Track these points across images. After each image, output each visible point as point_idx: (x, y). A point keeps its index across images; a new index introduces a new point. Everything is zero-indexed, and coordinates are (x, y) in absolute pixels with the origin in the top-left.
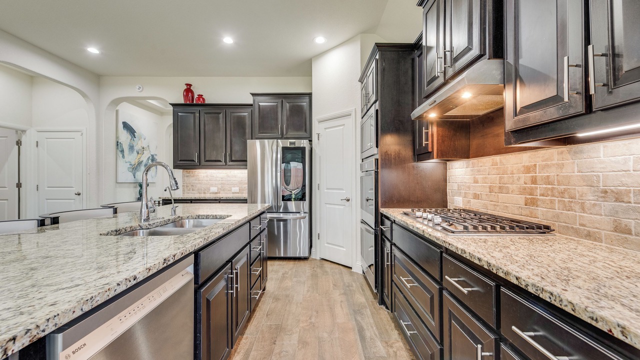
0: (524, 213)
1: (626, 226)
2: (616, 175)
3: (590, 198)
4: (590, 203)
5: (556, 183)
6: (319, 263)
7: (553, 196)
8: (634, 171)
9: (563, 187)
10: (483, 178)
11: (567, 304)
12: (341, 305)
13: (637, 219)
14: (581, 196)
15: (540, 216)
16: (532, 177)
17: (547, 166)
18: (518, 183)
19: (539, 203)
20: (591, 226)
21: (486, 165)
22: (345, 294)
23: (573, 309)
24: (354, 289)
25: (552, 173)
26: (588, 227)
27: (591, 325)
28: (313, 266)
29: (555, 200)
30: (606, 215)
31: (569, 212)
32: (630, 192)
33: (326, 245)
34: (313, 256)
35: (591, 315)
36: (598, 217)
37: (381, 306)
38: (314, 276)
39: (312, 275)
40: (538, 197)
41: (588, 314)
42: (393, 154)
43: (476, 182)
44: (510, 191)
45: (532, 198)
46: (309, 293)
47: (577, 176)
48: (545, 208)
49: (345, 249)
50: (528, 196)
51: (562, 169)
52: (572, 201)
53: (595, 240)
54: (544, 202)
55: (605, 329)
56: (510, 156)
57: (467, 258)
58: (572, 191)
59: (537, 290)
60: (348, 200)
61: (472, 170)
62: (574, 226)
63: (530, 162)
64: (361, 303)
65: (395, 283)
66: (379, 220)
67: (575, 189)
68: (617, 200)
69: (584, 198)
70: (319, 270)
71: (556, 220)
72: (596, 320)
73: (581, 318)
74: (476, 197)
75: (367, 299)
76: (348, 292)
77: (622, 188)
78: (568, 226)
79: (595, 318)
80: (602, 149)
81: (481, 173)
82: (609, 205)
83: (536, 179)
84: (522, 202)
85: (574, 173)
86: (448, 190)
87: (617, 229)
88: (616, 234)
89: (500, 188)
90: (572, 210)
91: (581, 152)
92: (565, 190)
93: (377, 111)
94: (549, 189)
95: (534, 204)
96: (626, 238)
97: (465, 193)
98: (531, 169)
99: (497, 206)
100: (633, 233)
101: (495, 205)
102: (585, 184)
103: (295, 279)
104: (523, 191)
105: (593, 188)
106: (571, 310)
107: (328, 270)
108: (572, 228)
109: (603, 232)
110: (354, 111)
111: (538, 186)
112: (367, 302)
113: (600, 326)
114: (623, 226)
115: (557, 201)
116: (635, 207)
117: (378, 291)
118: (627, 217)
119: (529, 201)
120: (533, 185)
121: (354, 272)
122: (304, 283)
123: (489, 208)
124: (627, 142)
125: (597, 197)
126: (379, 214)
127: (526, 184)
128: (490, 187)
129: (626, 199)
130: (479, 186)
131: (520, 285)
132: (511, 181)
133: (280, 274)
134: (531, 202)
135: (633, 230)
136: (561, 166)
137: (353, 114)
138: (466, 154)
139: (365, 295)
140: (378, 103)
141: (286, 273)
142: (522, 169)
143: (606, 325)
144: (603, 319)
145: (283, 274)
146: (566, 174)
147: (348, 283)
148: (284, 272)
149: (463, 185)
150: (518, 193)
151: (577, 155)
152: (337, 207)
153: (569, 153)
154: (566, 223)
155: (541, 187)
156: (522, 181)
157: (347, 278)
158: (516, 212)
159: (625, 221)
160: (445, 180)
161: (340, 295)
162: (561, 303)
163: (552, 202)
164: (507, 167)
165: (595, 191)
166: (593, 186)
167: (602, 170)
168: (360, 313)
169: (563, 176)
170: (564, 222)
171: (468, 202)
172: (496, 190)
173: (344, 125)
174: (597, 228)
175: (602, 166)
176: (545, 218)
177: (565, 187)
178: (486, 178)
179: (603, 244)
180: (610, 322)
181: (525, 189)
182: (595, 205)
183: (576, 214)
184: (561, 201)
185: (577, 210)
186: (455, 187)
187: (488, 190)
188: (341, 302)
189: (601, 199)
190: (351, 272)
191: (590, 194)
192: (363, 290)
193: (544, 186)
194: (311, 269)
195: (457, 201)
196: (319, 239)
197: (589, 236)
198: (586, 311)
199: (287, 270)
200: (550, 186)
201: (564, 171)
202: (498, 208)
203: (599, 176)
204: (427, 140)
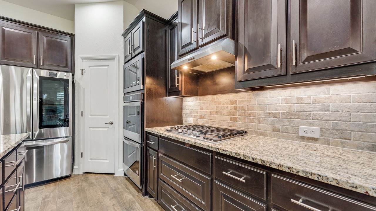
0: (230, 125)
1: (278, 128)
2: (274, 106)
3: (263, 116)
4: (263, 119)
5: (247, 110)
6: (82, 178)
7: (245, 116)
8: (281, 104)
9: (250, 111)
10: (206, 107)
11: (332, 180)
12: (114, 208)
13: (282, 125)
14: (259, 116)
15: (239, 126)
16: (235, 106)
17: (242, 101)
18: (227, 109)
19: (238, 119)
20: (263, 129)
21: (208, 100)
22: (114, 197)
23: (338, 182)
24: (121, 190)
25: (245, 104)
26: (261, 130)
27: (351, 191)
28: (77, 181)
29: (246, 118)
30: (269, 124)
31: (253, 124)
32: (279, 113)
33: (90, 160)
34: (75, 172)
35: (352, 185)
36: (266, 125)
37: (145, 197)
38: (81, 190)
39: (79, 190)
40: (238, 117)
41: (349, 185)
42: (154, 91)
43: (202, 109)
44: (222, 114)
45: (234, 117)
46: (80, 208)
47: (257, 106)
48: (241, 122)
49: (108, 161)
50: (232, 116)
51: (250, 102)
52: (254, 118)
53: (265, 136)
54: (240, 119)
55: (363, 192)
56: (222, 95)
57: (241, 158)
58: (254, 113)
59: (307, 174)
60: (112, 124)
61: (199, 103)
62: (255, 130)
63: (233, 99)
64: (130, 200)
65: (161, 179)
66: (145, 137)
67: (256, 112)
68: (274, 117)
69: (260, 117)
70: (84, 184)
71: (246, 128)
72: (356, 188)
73: (344, 187)
74: (202, 117)
75: (133, 195)
76: (117, 196)
77: (276, 112)
78: (252, 130)
79: (355, 187)
80: (268, 94)
81: (205, 104)
82: (271, 119)
83: (236, 108)
84: (229, 120)
85: (255, 104)
86: (183, 114)
87: (274, 130)
88: (273, 132)
89: (216, 112)
90: (254, 122)
91: (259, 95)
92: (251, 113)
93: (143, 59)
94: (243, 112)
95: (235, 120)
96: (278, 134)
97: (195, 116)
98: (234, 103)
99: (215, 122)
100: (281, 131)
101: (213, 122)
102: (260, 110)
103: (60, 201)
104: (229, 114)
105: (264, 112)
106: (335, 183)
107: (94, 181)
108: (254, 131)
109: (268, 132)
110: (117, 57)
111: (238, 111)
112: (134, 197)
113: (359, 190)
114: (277, 128)
115: (247, 118)
116: (281, 120)
117: (142, 188)
118: (278, 124)
119: (233, 119)
120: (234, 111)
121: (116, 177)
122: (72, 201)
123: (209, 123)
124: (279, 91)
125: (266, 116)
126: (145, 132)
127: (231, 110)
128: (210, 112)
129: (278, 117)
130: (204, 112)
131: (291, 172)
132: (223, 108)
133: (40, 200)
134: (234, 119)
135: (281, 130)
136: (249, 101)
137: (117, 59)
138: (195, 93)
139: (130, 192)
140: (144, 53)
141: (47, 197)
142: (229, 102)
143: (363, 189)
144: (361, 187)
145: (43, 199)
146: (252, 105)
147: (115, 187)
148: (44, 197)
149: (193, 111)
150: (227, 115)
151: (257, 96)
152: (101, 129)
153: (253, 95)
154: (251, 129)
155: (239, 112)
156: (229, 109)
157: (112, 183)
158: (226, 125)
159: (277, 126)
160: (181, 108)
161: (110, 200)
162: (327, 180)
163: (244, 119)
164: (221, 101)
165: (265, 113)
166: (264, 111)
167: (268, 103)
168: (132, 208)
169: (250, 106)
170: (250, 128)
171: (197, 121)
172: (214, 113)
173: (108, 66)
174: (265, 130)
175: (268, 102)
176: (241, 127)
177: (251, 111)
178: (208, 107)
179: (268, 137)
180: (367, 187)
181: (230, 113)
182: (265, 119)
183: (256, 125)
184: (249, 118)
185: (257, 122)
186: (188, 112)
187: (209, 114)
188: (114, 205)
189: (267, 117)
190: (114, 177)
191: (263, 115)
192: (128, 189)
193: (241, 111)
194: (76, 185)
195: (189, 120)
196: (82, 157)
197: (262, 134)
198: (347, 183)
199: (48, 194)
200: (244, 111)
201: (251, 103)
202: (215, 123)
203: (267, 106)
204: (178, 83)
